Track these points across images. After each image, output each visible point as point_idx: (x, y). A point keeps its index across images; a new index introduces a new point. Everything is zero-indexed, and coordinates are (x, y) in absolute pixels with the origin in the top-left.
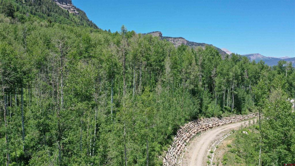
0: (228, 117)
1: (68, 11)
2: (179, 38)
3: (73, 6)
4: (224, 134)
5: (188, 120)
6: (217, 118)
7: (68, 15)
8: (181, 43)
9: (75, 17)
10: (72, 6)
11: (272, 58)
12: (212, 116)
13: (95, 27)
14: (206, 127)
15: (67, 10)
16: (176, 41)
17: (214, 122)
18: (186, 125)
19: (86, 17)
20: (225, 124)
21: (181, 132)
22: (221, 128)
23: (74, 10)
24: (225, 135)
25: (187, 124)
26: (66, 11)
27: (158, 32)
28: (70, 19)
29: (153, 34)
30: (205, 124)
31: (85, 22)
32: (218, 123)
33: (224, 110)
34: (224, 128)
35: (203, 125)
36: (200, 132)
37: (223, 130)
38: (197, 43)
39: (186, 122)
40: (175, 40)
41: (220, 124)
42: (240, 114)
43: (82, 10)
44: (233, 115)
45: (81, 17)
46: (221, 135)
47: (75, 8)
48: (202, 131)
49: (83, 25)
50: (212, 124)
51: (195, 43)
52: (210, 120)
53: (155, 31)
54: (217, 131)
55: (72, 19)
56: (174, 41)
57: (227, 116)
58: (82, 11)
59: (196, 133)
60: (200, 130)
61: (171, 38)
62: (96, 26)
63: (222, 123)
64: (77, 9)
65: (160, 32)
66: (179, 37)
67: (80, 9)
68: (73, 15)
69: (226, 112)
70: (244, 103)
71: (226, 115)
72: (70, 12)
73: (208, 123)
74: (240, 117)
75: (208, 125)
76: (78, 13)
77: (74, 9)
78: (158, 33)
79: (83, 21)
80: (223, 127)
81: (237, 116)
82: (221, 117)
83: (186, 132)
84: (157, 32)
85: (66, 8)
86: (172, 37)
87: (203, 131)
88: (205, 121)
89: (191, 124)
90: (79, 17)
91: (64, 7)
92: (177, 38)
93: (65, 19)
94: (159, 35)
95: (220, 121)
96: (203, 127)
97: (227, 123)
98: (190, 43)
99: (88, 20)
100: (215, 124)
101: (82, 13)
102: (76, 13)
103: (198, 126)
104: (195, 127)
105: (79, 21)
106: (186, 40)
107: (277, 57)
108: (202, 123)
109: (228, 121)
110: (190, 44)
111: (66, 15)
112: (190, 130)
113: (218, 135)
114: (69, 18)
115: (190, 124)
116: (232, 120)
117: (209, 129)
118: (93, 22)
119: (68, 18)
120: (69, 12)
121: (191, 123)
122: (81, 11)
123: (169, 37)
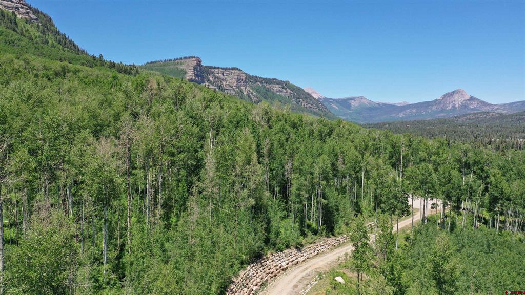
0: (313, 245)
1: (14, 14)
2: (233, 69)
3: (26, 5)
4: (305, 282)
5: (246, 263)
6: (295, 250)
7: (16, 23)
8: (236, 77)
9: (29, 26)
10: (22, 4)
11: (384, 104)
12: (287, 247)
13: (73, 47)
14: (277, 270)
15: (12, 11)
16: (228, 75)
17: (290, 258)
18: (242, 273)
19: (53, 25)
20: (308, 258)
21: (234, 290)
22: (301, 269)
23: (28, 13)
24: (307, 285)
25: (244, 270)
26: (10, 14)
27: (195, 57)
28: (19, 31)
29: (186, 60)
30: (275, 265)
31: (50, 36)
32: (297, 259)
33: (306, 230)
34: (306, 269)
35: (272, 267)
36: (267, 281)
37: (304, 274)
38: (264, 79)
39: (242, 268)
40: (225, 73)
41: (299, 259)
42: (331, 236)
43: (45, 12)
44: (322, 238)
45: (43, 25)
46: (301, 286)
47: (30, 8)
48: (269, 278)
49: (48, 43)
50: (287, 262)
51: (261, 78)
52: (284, 255)
53: (188, 56)
54: (295, 277)
55: (24, 29)
56: (223, 74)
57: (311, 243)
58: (44, 15)
59: (259, 284)
60: (266, 278)
61: (218, 68)
62: (74, 45)
63: (302, 258)
64: (33, 11)
65: (197, 57)
66: (232, 67)
67: (40, 10)
68: (26, 22)
69: (310, 234)
70: (338, 216)
71: (309, 241)
72: (18, 16)
73: (280, 262)
74: (332, 240)
75: (280, 265)
76: (35, 17)
77: (28, 9)
78: (194, 59)
79: (47, 33)
80: (305, 265)
81: (327, 239)
82: (302, 246)
83: (243, 287)
84: (193, 57)
85: (9, 7)
86: (220, 66)
87: (272, 277)
88: (274, 259)
89: (251, 270)
90: (38, 26)
91: (5, 6)
92: (229, 69)
93: (9, 31)
94: (195, 62)
95: (300, 254)
96: (271, 271)
97: (311, 256)
98: (252, 77)
99: (58, 33)
100: (292, 262)
101: (45, 19)
102: (32, 19)
103: (264, 271)
104: (257, 273)
105: (38, 34)
106: (245, 73)
107: (391, 103)
108: (270, 264)
109: (312, 251)
110: (252, 81)
111: (11, 22)
112: (250, 282)
113: (296, 286)
114: (17, 29)
115: (249, 270)
116: (318, 249)
117: (282, 272)
118: (67, 37)
119: (14, 30)
120: (16, 16)
121: (252, 268)
122: (42, 13)
123: (215, 68)
